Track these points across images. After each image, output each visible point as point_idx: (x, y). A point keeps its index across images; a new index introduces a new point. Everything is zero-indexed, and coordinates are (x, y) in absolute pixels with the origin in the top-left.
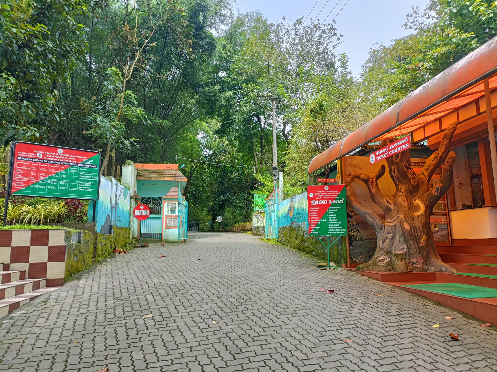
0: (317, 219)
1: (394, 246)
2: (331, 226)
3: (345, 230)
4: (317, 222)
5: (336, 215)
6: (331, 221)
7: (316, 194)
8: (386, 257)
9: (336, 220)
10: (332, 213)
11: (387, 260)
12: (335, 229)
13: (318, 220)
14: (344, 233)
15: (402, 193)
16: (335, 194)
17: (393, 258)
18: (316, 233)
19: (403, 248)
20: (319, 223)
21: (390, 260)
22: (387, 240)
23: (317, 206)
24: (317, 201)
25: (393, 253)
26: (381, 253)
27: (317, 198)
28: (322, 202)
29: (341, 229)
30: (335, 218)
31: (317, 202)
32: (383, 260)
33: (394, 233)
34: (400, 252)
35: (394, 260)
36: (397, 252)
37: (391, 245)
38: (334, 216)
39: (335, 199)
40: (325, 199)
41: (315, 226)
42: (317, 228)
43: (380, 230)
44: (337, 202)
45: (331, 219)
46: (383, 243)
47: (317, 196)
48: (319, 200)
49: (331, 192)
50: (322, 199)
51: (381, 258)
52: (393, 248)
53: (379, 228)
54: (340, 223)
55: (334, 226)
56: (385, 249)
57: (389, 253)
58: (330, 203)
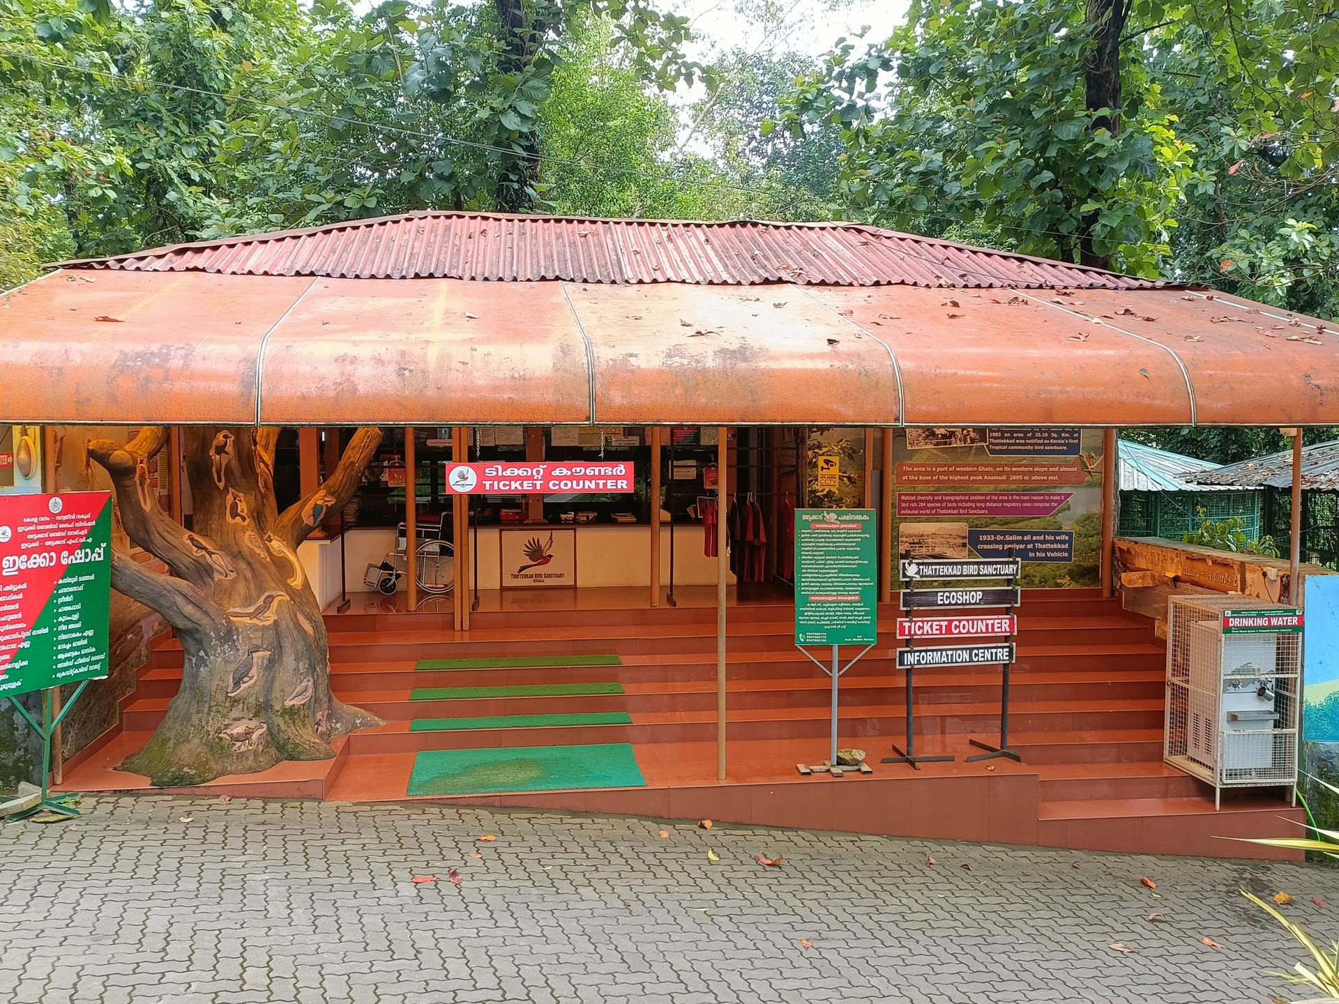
0: (19, 630)
1: (277, 686)
2: (65, 651)
3: (102, 657)
4: (18, 641)
5: (78, 607)
6: (65, 632)
7: (20, 529)
8: (253, 724)
9: (79, 625)
10: (68, 599)
11: (260, 731)
12: (76, 658)
13: (24, 635)
14: (97, 667)
15: (244, 519)
16: (82, 528)
17: (279, 721)
18: (13, 685)
19: (306, 690)
20: (27, 645)
21: (268, 728)
22: (253, 672)
23: (23, 575)
24: (24, 557)
25: (277, 707)
26: (235, 713)
27: (23, 546)
28: (40, 561)
29: (92, 654)
30: (75, 617)
31: (22, 562)
32: (248, 734)
33: (278, 649)
34: (297, 702)
35: (283, 727)
36: (288, 703)
37: (269, 686)
38: (74, 612)
39: (82, 546)
40: (49, 549)
41: (10, 662)
42: (17, 666)
43: (222, 644)
44: (86, 555)
45: (67, 623)
46: (237, 684)
47: (22, 538)
48: (29, 553)
49: (69, 521)
50: (39, 550)
51: (239, 729)
52: (276, 693)
53: (219, 638)
54: (90, 633)
55: (72, 649)
56: (252, 700)
57: (262, 709)
58: (64, 562)
